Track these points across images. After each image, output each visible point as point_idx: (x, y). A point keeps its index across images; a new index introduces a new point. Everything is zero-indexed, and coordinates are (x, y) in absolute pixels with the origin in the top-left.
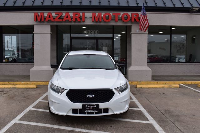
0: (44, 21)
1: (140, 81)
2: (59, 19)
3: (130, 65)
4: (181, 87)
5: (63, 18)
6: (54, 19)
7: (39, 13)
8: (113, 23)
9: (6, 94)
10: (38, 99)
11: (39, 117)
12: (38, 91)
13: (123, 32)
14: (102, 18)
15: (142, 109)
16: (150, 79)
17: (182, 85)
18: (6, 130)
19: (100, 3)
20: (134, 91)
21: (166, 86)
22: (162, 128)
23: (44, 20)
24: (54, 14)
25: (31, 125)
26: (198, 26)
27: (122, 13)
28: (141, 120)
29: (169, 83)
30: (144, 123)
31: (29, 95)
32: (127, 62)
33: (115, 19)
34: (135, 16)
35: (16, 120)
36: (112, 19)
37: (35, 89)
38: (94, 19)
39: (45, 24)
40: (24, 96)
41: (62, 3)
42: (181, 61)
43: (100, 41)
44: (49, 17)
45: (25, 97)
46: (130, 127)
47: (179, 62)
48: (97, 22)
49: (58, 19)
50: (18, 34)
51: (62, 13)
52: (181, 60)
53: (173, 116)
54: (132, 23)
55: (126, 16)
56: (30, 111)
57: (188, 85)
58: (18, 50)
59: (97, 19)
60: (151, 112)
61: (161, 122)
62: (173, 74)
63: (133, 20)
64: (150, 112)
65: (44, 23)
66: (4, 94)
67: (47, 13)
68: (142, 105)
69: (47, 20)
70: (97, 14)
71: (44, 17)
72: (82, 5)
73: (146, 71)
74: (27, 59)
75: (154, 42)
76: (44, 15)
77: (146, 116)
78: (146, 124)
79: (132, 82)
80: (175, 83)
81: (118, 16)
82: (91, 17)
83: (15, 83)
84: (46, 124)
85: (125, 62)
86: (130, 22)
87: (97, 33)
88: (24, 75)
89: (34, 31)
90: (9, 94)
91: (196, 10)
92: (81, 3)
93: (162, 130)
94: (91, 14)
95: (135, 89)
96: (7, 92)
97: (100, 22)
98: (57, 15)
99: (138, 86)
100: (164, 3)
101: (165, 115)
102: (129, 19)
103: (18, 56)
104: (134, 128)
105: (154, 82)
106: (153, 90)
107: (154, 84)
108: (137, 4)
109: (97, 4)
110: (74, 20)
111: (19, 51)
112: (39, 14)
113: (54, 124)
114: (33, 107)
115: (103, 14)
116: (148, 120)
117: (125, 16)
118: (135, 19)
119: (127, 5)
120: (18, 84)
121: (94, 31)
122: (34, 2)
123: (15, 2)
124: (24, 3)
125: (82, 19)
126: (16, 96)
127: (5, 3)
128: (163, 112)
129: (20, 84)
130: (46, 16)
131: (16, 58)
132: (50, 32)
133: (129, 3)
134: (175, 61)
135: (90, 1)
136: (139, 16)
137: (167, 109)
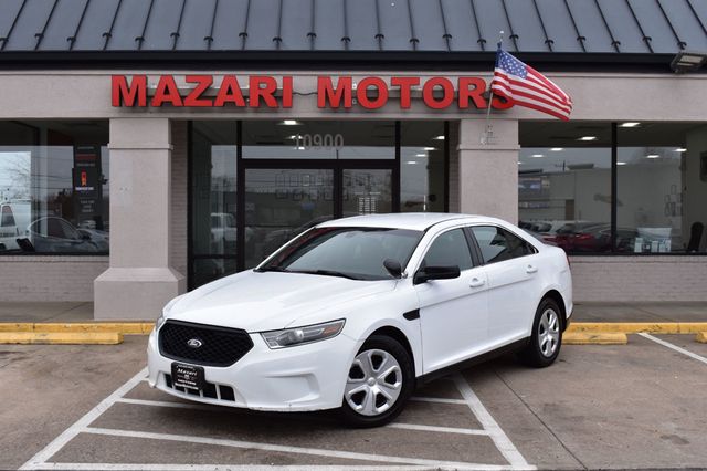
0: (147, 105)
2: (201, 97)
5: (214, 94)
6: (183, 98)
7: (130, 75)
8: (391, 113)
9: (22, 362)
11: (148, 419)
12: (130, 353)
13: (439, 138)
14: (355, 95)
15: (472, 401)
17: (644, 334)
19: (346, 39)
21: (581, 337)
23: (147, 103)
24: (181, 80)
27: (424, 78)
29: (590, 329)
30: (466, 435)
33: (400, 98)
34: (472, 87)
36: (389, 99)
37: (117, 347)
38: (326, 96)
39: (149, 115)
40: (84, 366)
41: (210, 39)
42: (654, 248)
44: (167, 91)
47: (647, 253)
48: (335, 110)
49: (198, 99)
50: (38, 144)
51: (211, 76)
54: (461, 110)
55: (440, 88)
56: (117, 405)
57: (667, 337)
58: (36, 206)
59: (335, 101)
60: (497, 409)
61: (519, 431)
62: (623, 299)
63: (464, 102)
65: (145, 112)
66: (14, 360)
67: (158, 79)
69: (157, 101)
70: (335, 81)
71: (147, 89)
72: (283, 48)
76: (146, 84)
81: (412, 88)
82: (316, 90)
83: (39, 327)
86: (453, 108)
87: (339, 144)
88: (64, 300)
89: (108, 141)
90: (31, 360)
91: (694, 64)
92: (278, 39)
94: (315, 80)
96: (22, 356)
97: (347, 110)
98: (194, 85)
100: (581, 40)
101: (540, 416)
102: (449, 97)
104: (432, 446)
108: (482, 41)
109: (338, 46)
110: (255, 101)
111: (39, 209)
112: (130, 80)
114: (126, 396)
115: (356, 79)
116: (480, 427)
117: (437, 88)
118: (470, 98)
119: (444, 48)
120: (50, 330)
121: (328, 139)
122: (108, 36)
123: (41, 36)
124: (73, 40)
125: (281, 98)
126: (56, 366)
127: (6, 41)
128: (537, 410)
129: (59, 330)
130: (155, 87)
131: (29, 238)
132: (168, 146)
133: (452, 41)
134: (633, 250)
135: (312, 35)
136: (487, 89)
137: (551, 402)
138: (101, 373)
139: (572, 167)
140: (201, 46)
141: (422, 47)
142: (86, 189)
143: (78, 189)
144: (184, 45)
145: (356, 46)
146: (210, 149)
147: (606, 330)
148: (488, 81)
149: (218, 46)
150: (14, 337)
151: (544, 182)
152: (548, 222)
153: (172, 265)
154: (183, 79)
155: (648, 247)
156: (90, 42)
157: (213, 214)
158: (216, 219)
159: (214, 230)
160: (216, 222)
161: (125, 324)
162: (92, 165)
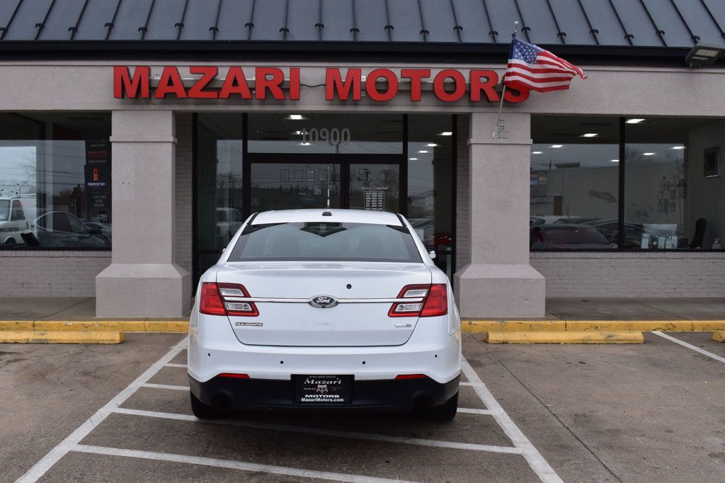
0: (150, 97)
1: (502, 319)
2: (205, 89)
3: (468, 261)
4: (649, 339)
5: (220, 86)
6: (187, 89)
7: (132, 66)
8: (401, 106)
9: (17, 364)
10: (135, 379)
11: (146, 434)
12: (131, 354)
13: (445, 134)
14: (364, 88)
15: (495, 410)
16: (541, 312)
17: (658, 333)
18: (46, 470)
19: (355, 30)
20: (477, 355)
21: (596, 336)
22: (554, 467)
23: (150, 94)
24: (186, 72)
25: (124, 458)
26: (720, 114)
27: (435, 70)
28: (488, 444)
29: (604, 328)
30: (496, 453)
31: (98, 368)
32: (457, 247)
33: (410, 91)
34: (484, 80)
35: (71, 444)
36: (399, 91)
37: (119, 347)
38: (334, 89)
39: (152, 107)
40: (81, 370)
41: (215, 30)
43: (355, 168)
44: (170, 83)
45: (86, 373)
46: (450, 465)
47: (653, 249)
48: (343, 103)
49: (202, 90)
51: (216, 67)
52: (661, 243)
53: (600, 433)
54: (472, 104)
55: (452, 80)
56: (113, 416)
57: (682, 335)
58: (42, 199)
59: (344, 92)
60: (524, 420)
61: (554, 449)
62: (631, 296)
63: (476, 95)
64: (520, 421)
65: (148, 103)
66: (9, 362)
67: (162, 69)
68: (500, 400)
69: (160, 93)
70: (343, 73)
71: (150, 81)
72: (290, 39)
73: (525, 281)
74: (75, 237)
75: (577, 165)
76: (150, 75)
77: (506, 432)
78: (503, 455)
79: (473, 322)
80: (631, 325)
81: (423, 80)
82: (324, 82)
83: (40, 325)
84: (172, 453)
85: (449, 249)
86: (465, 101)
87: (346, 139)
88: (68, 295)
89: (110, 134)
90: (28, 362)
91: (710, 58)
92: (285, 30)
93: (551, 473)
94: (323, 72)
95: (482, 348)
96: (19, 357)
97: (356, 103)
98: (199, 77)
99: (493, 337)
100: (593, 32)
101: (572, 429)
102: (460, 90)
103: (42, 222)
104: (461, 467)
105: (554, 322)
106: (547, 351)
107: (553, 329)
108: (493, 34)
109: (346, 37)
110: (260, 93)
111: (45, 206)
112: (132, 71)
113: (198, 455)
114: (123, 406)
115: (366, 71)
116: (510, 444)
117: (449, 80)
118: (482, 91)
119: (455, 40)
120: (51, 329)
121: (335, 133)
122: (111, 26)
123: (41, 27)
124: (74, 30)
125: (288, 90)
126: (51, 369)
127: (5, 30)
128: (569, 422)
129: (59, 329)
130: (159, 78)
131: (35, 232)
132: (171, 139)
133: (463, 33)
134: (640, 246)
135: (320, 26)
136: (500, 82)
137: (581, 413)
138: (99, 377)
139: (559, 166)
140: (206, 36)
141: (433, 38)
142: (98, 184)
143: (90, 184)
144: (188, 35)
145: (365, 37)
146: (216, 144)
147: (619, 328)
148: (501, 74)
149: (224, 36)
150: (11, 336)
151: (540, 179)
152: (541, 217)
153: (176, 260)
154: (188, 70)
155: (655, 243)
156: (92, 31)
157: (218, 209)
158: (222, 213)
159: (219, 224)
160: (222, 217)
161: (127, 322)
162: (103, 161)
